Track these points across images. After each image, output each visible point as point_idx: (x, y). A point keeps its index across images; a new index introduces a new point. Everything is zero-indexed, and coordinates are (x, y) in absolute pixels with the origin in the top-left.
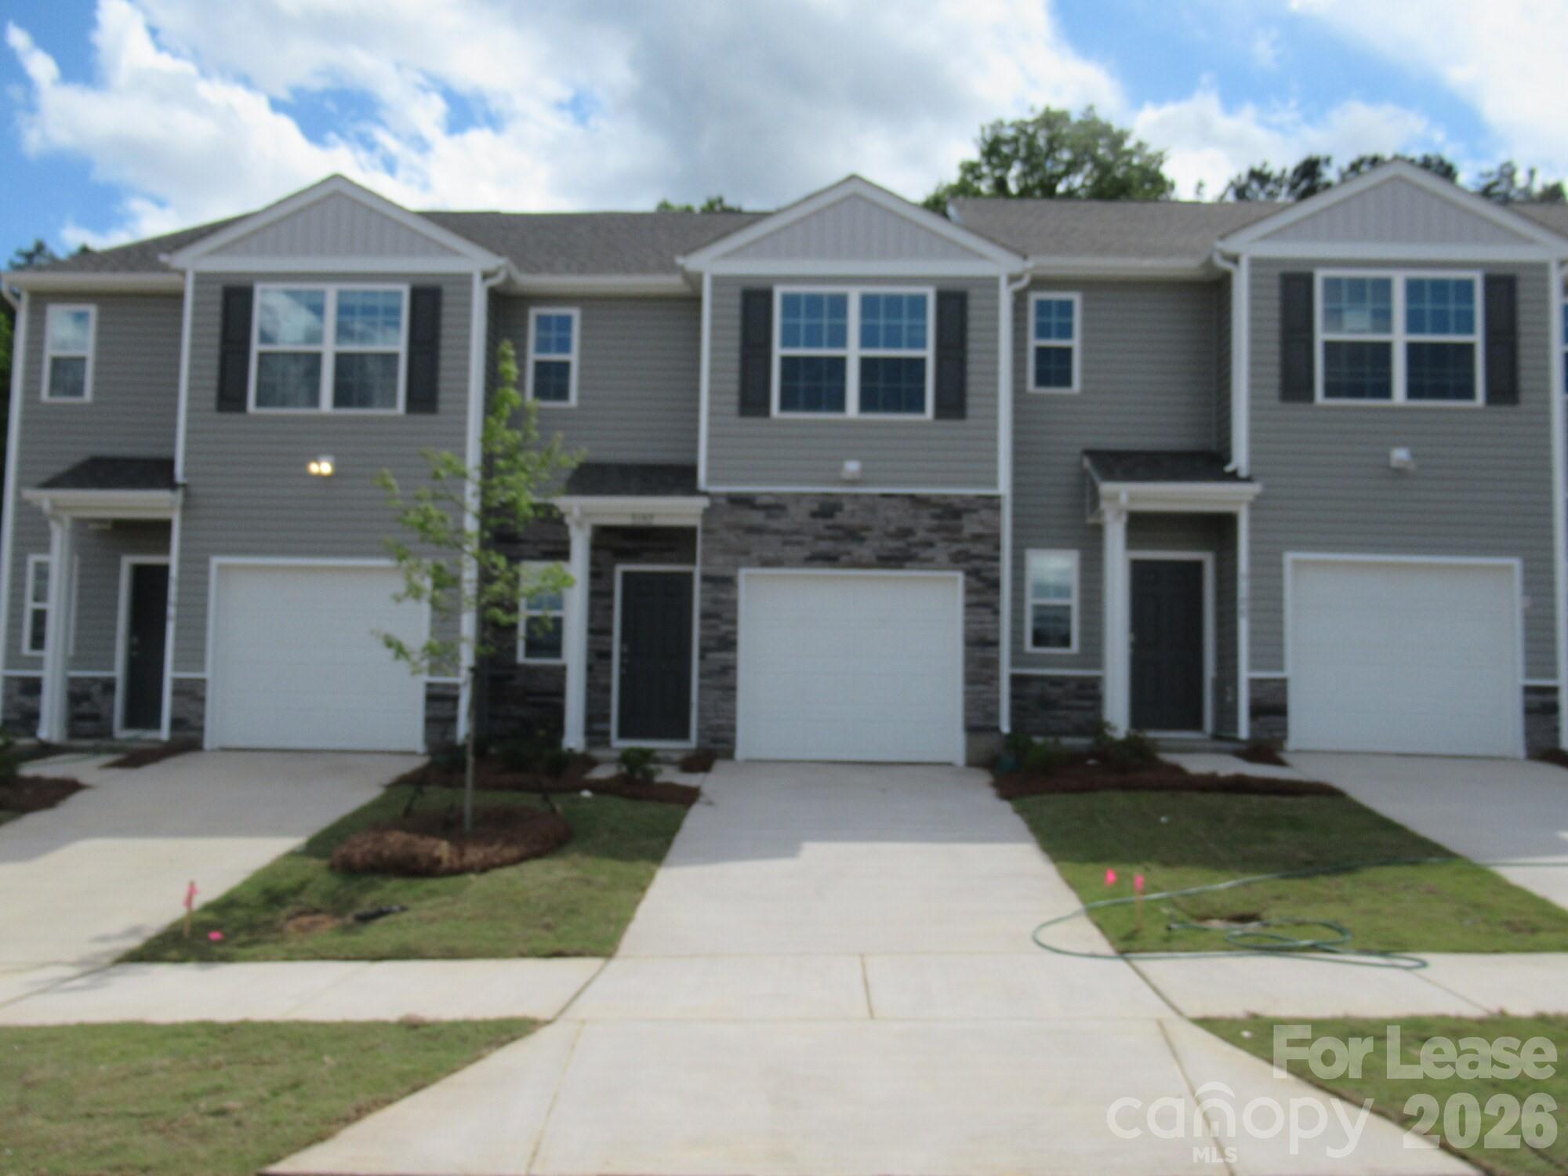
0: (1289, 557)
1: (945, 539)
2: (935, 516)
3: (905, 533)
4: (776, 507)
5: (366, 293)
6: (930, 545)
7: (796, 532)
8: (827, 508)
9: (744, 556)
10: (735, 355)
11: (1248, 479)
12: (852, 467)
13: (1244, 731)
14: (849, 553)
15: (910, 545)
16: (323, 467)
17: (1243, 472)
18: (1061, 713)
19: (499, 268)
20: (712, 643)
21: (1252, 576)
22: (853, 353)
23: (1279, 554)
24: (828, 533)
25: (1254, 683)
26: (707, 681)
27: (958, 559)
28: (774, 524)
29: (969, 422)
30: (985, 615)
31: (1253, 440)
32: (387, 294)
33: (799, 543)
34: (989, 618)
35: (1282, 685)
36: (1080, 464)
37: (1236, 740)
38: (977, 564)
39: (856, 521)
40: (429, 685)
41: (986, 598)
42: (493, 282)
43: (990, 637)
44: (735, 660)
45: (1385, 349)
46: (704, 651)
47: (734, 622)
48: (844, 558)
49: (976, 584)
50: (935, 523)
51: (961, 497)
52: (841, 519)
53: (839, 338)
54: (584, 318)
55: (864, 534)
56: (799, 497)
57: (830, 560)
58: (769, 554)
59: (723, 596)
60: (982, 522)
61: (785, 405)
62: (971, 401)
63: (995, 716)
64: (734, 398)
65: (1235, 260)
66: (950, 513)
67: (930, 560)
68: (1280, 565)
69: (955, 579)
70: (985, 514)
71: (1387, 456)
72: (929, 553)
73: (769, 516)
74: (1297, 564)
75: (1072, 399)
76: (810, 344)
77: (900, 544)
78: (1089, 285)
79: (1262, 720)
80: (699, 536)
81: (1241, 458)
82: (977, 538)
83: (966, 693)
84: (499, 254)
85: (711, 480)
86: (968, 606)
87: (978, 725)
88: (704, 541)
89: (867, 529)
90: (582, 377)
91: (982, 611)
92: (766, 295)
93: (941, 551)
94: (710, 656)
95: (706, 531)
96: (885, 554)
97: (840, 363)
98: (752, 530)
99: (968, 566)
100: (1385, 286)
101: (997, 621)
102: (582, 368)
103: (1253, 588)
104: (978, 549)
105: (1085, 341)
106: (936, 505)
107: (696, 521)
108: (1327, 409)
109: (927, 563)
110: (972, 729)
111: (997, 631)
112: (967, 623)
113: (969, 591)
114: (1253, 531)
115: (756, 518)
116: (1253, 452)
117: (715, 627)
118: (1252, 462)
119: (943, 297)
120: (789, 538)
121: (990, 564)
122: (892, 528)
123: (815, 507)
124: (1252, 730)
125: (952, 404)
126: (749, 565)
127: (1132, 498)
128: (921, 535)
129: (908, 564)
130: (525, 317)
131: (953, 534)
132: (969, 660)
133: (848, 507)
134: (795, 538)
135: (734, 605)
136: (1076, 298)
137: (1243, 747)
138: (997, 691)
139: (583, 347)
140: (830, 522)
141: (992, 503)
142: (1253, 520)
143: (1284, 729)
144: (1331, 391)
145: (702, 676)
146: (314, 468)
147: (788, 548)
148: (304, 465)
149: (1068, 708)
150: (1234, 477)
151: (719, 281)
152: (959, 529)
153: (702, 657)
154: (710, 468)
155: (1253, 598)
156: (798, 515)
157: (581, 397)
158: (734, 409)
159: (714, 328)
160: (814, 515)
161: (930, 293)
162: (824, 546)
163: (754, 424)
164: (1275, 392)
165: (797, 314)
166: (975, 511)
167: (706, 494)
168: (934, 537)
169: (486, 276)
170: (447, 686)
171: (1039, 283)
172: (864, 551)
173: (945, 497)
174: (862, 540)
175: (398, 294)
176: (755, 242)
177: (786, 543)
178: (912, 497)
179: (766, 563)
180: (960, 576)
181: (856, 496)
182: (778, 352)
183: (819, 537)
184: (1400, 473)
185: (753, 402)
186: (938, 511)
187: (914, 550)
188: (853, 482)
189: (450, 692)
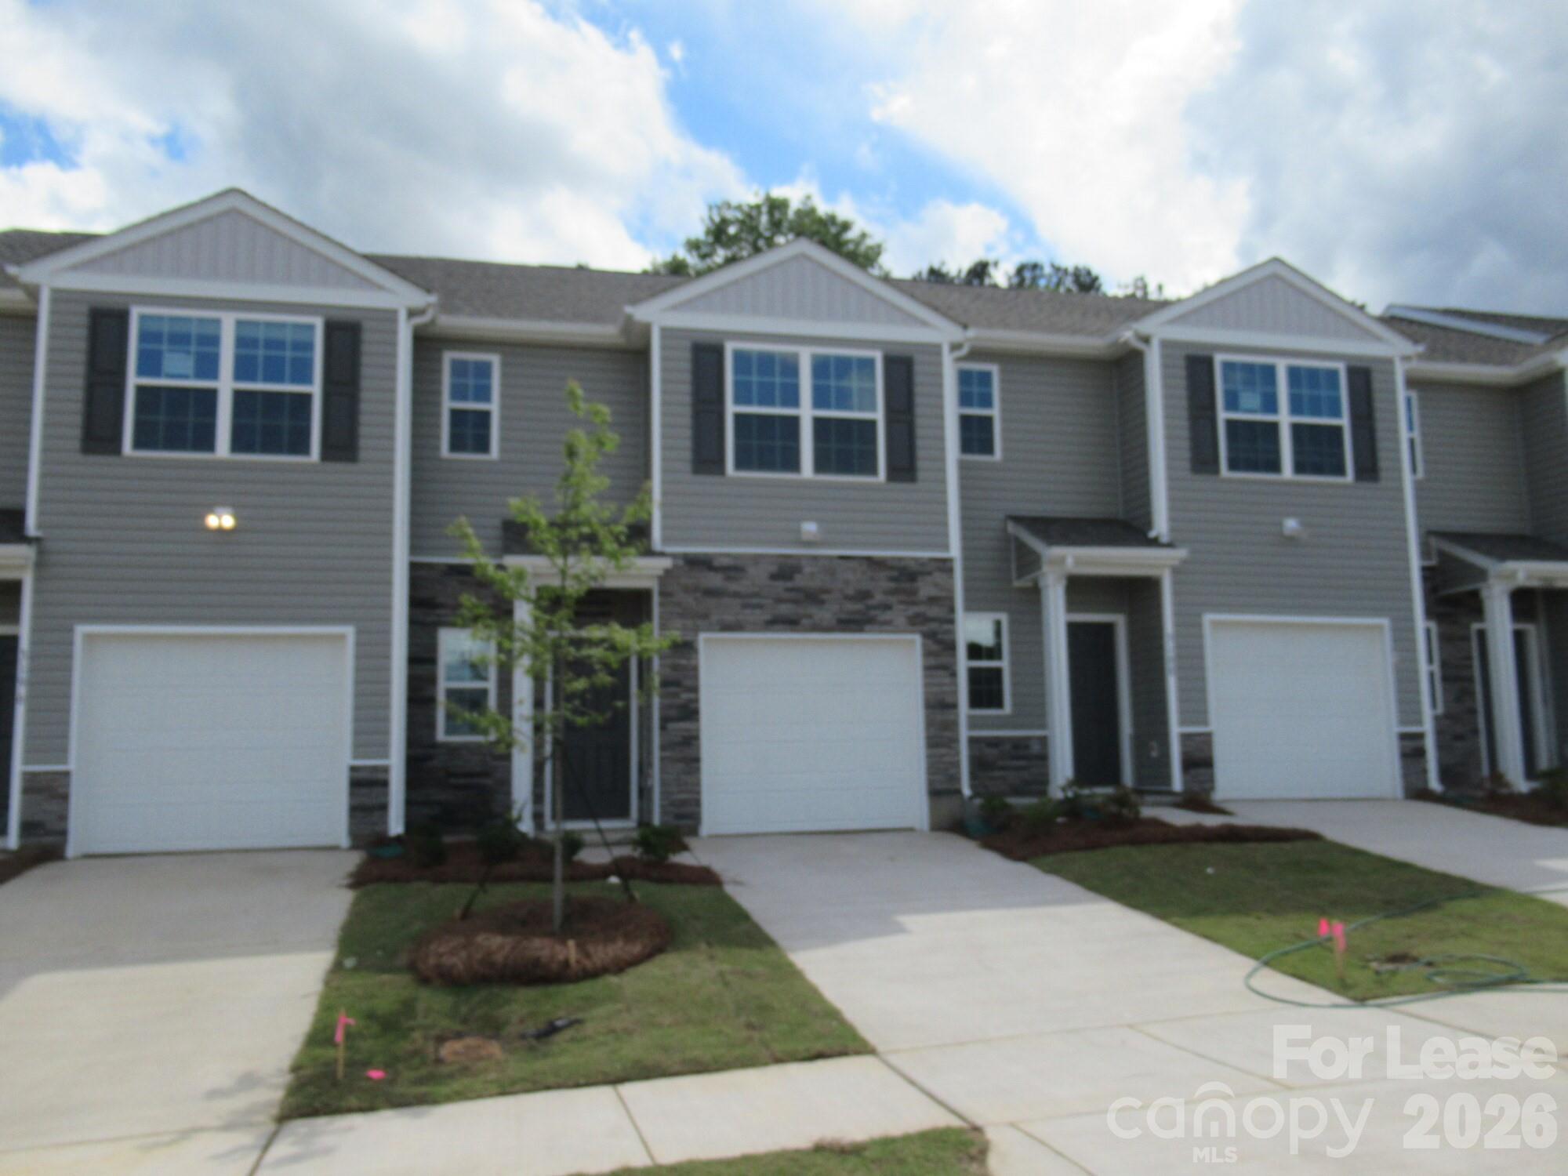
0: (1208, 618)
1: (902, 602)
2: (892, 579)
3: (864, 595)
4: (734, 569)
5: (269, 325)
6: (887, 607)
7: (756, 595)
8: (786, 570)
9: (702, 620)
10: (687, 410)
11: (1170, 545)
12: (810, 528)
13: (1177, 783)
14: (810, 616)
15: (869, 608)
16: (222, 520)
17: (1164, 539)
18: (997, 774)
19: (429, 305)
20: (673, 713)
21: (1178, 636)
22: (806, 413)
23: (1199, 615)
24: (787, 595)
25: (1185, 738)
26: (667, 754)
27: (916, 622)
28: (733, 587)
29: (919, 485)
30: (943, 677)
31: (1172, 508)
32: (297, 327)
33: (760, 606)
34: (947, 680)
35: (1207, 738)
36: (1005, 530)
37: (1171, 793)
38: (934, 626)
39: (814, 584)
40: (353, 769)
41: (944, 660)
42: (419, 320)
43: (949, 699)
44: (698, 730)
45: (1273, 428)
46: (665, 721)
47: (695, 689)
48: (805, 621)
49: (935, 647)
50: (892, 585)
51: (916, 560)
52: (800, 581)
53: (793, 399)
54: (505, 365)
55: (825, 597)
56: (757, 559)
57: (791, 623)
58: (729, 618)
59: (683, 662)
60: (936, 585)
61: (740, 464)
62: (921, 464)
63: (956, 778)
64: (687, 455)
65: (1146, 340)
66: (906, 575)
67: (888, 623)
68: (1200, 625)
69: (912, 642)
70: (939, 577)
71: (1280, 525)
72: (887, 616)
73: (728, 579)
74: (1216, 625)
75: (993, 467)
76: (762, 402)
77: (858, 607)
78: (1007, 358)
79: (1193, 772)
80: (656, 599)
81: (1161, 526)
82: (932, 600)
83: (929, 757)
84: (429, 291)
85: (666, 540)
86: (928, 669)
87: (940, 790)
88: (662, 605)
89: (827, 591)
90: (502, 428)
91: (941, 673)
92: (717, 351)
93: (899, 615)
94: (671, 726)
95: (662, 594)
96: (843, 616)
97: (793, 423)
98: (711, 593)
99: (925, 628)
100: (1269, 372)
101: (955, 684)
102: (504, 418)
103: (1179, 647)
104: (934, 611)
105: (1004, 410)
106: (891, 568)
107: (653, 585)
108: (1230, 481)
109: (886, 626)
110: (935, 793)
111: (955, 693)
112: (927, 685)
113: (927, 654)
114: (1176, 594)
115: (715, 580)
116: (1172, 519)
117: (676, 695)
118: (1172, 530)
119: (890, 361)
120: (748, 601)
121: (946, 627)
122: (850, 591)
123: (773, 569)
124: (1185, 782)
125: (904, 468)
126: (710, 629)
127: (1078, 561)
128: (879, 598)
129: (868, 627)
130: (439, 361)
131: (909, 596)
132: (930, 724)
133: (807, 570)
134: (755, 601)
135: (695, 669)
136: (994, 369)
137: (1179, 799)
138: (957, 753)
139: (504, 396)
140: (789, 584)
141: (945, 566)
142: (1176, 583)
143: (1211, 780)
144: (1233, 465)
145: (663, 748)
146: (212, 521)
147: (748, 611)
148: (203, 517)
149: (1003, 768)
150: (1155, 543)
151: (667, 333)
152: (914, 592)
153: (663, 728)
154: (664, 528)
155: (1179, 657)
156: (758, 576)
157: (503, 450)
158: (687, 467)
159: (664, 381)
160: (774, 577)
161: (878, 356)
162: (785, 609)
163: (708, 481)
164: (1187, 465)
165: (749, 372)
166: (929, 573)
167: (662, 554)
168: (893, 599)
169: (412, 313)
170: (375, 769)
171: (976, 354)
172: (825, 615)
173: (900, 559)
174: (822, 602)
175: (311, 328)
176: (704, 296)
177: (745, 606)
178: (869, 560)
179: (727, 627)
180: (917, 639)
181: (815, 558)
182: (731, 409)
183: (779, 601)
184: (1291, 540)
185: (707, 460)
186: (895, 574)
187: (873, 613)
188: (809, 544)
189: (380, 776)
